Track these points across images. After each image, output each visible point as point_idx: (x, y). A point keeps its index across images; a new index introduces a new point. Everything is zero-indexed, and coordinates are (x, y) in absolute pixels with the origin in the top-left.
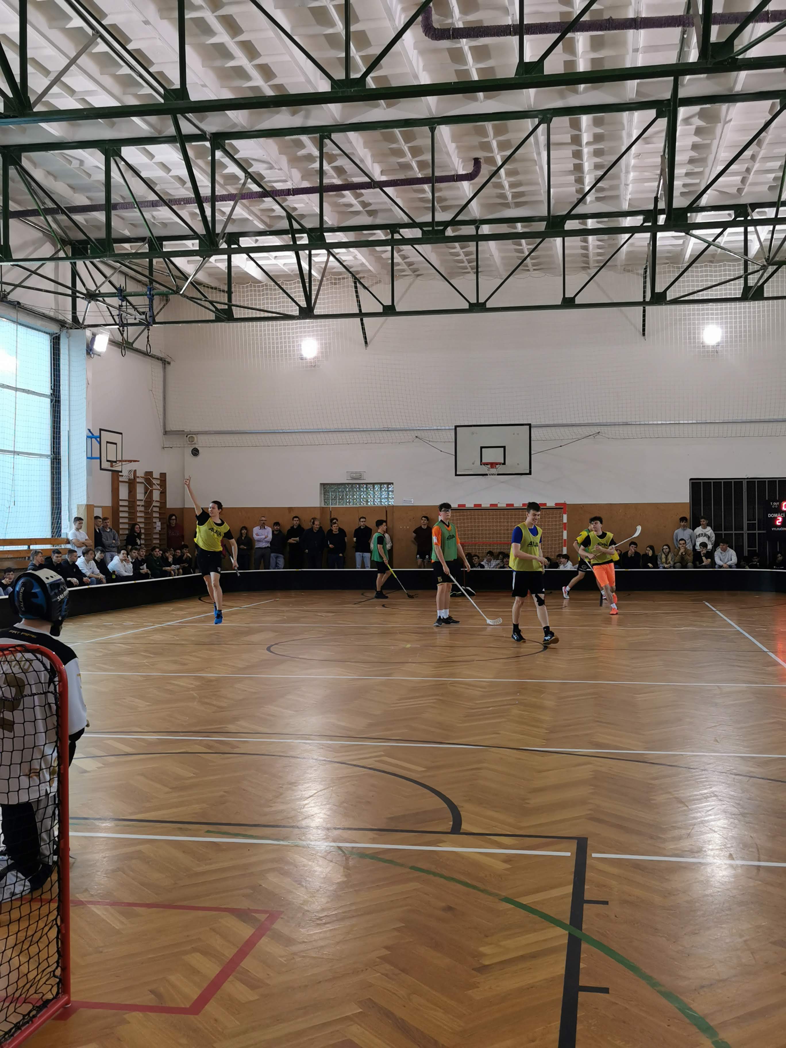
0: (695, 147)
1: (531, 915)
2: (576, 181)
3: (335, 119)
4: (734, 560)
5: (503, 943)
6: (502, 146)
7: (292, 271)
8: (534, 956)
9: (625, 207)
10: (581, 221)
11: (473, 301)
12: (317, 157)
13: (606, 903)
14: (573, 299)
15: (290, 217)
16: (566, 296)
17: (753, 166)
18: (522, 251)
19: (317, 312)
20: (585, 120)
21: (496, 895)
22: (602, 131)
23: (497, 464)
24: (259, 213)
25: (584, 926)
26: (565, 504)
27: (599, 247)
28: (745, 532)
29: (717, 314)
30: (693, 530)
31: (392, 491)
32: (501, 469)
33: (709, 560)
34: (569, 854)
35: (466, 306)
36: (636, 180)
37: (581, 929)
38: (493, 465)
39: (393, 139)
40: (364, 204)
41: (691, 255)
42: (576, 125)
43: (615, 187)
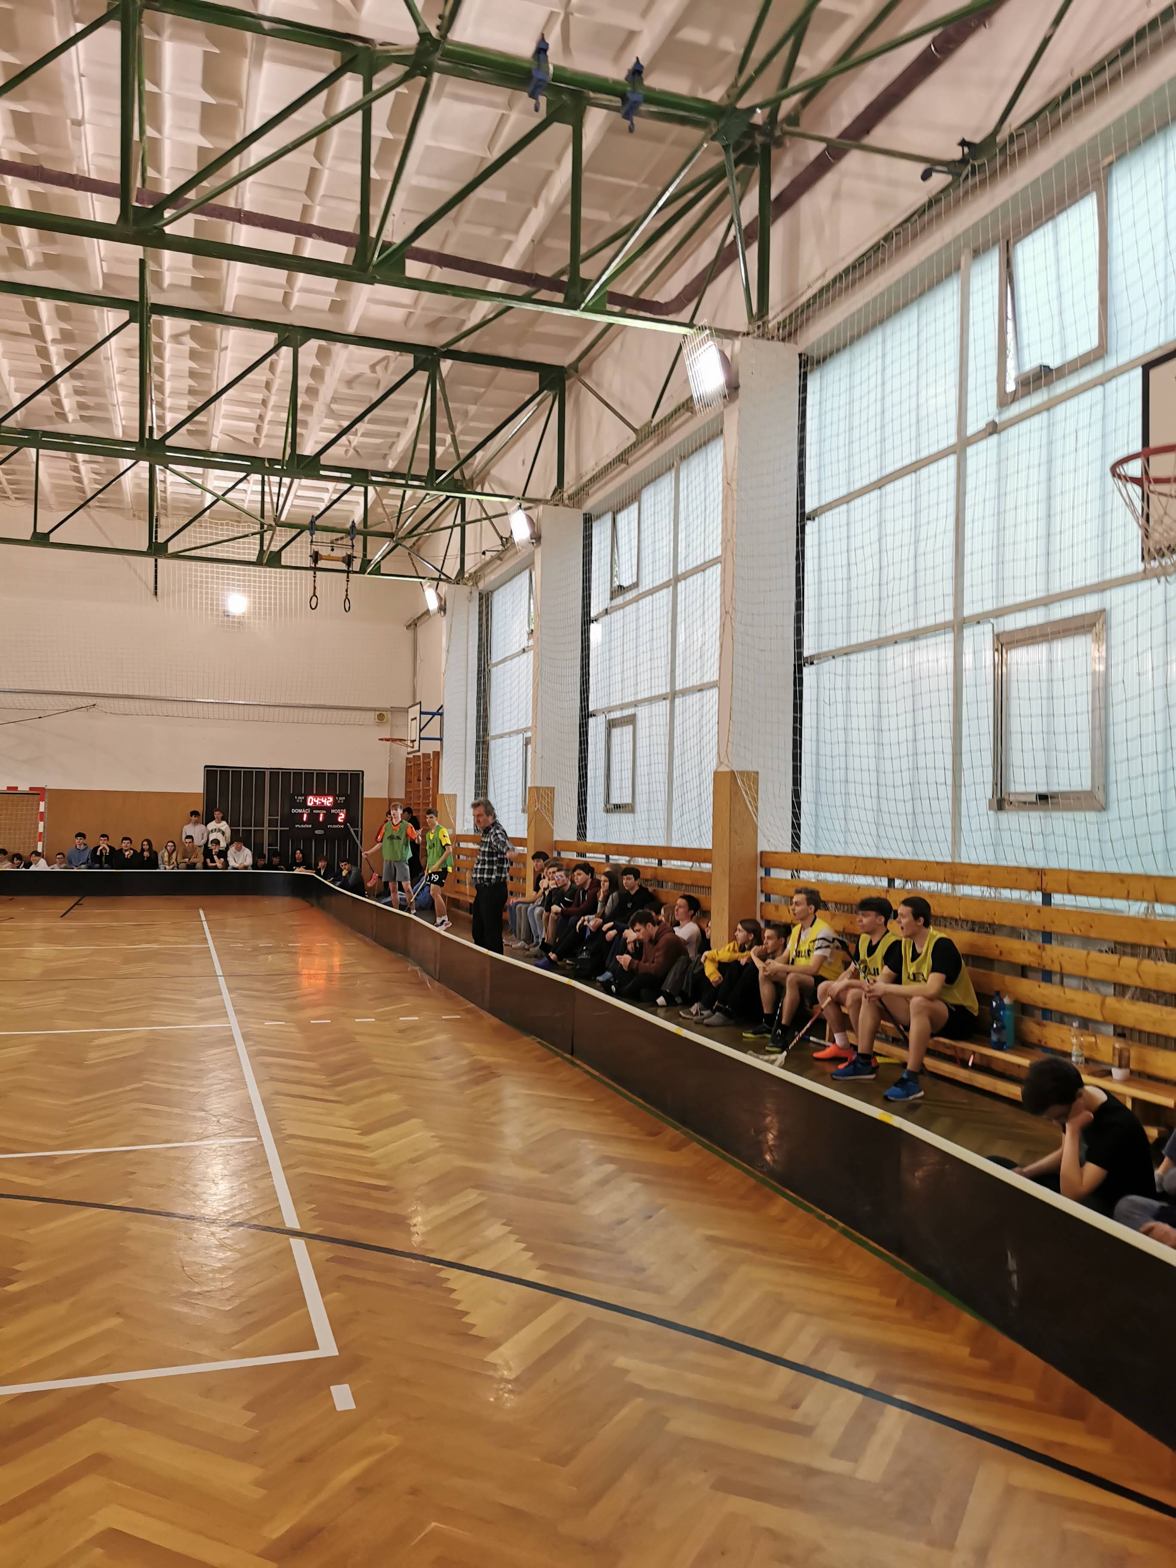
4: (249, 861)
9: (118, 434)
14: (47, 535)
16: (38, 530)
26: (44, 789)
27: (96, 481)
28: (266, 828)
30: (206, 825)
33: (222, 860)
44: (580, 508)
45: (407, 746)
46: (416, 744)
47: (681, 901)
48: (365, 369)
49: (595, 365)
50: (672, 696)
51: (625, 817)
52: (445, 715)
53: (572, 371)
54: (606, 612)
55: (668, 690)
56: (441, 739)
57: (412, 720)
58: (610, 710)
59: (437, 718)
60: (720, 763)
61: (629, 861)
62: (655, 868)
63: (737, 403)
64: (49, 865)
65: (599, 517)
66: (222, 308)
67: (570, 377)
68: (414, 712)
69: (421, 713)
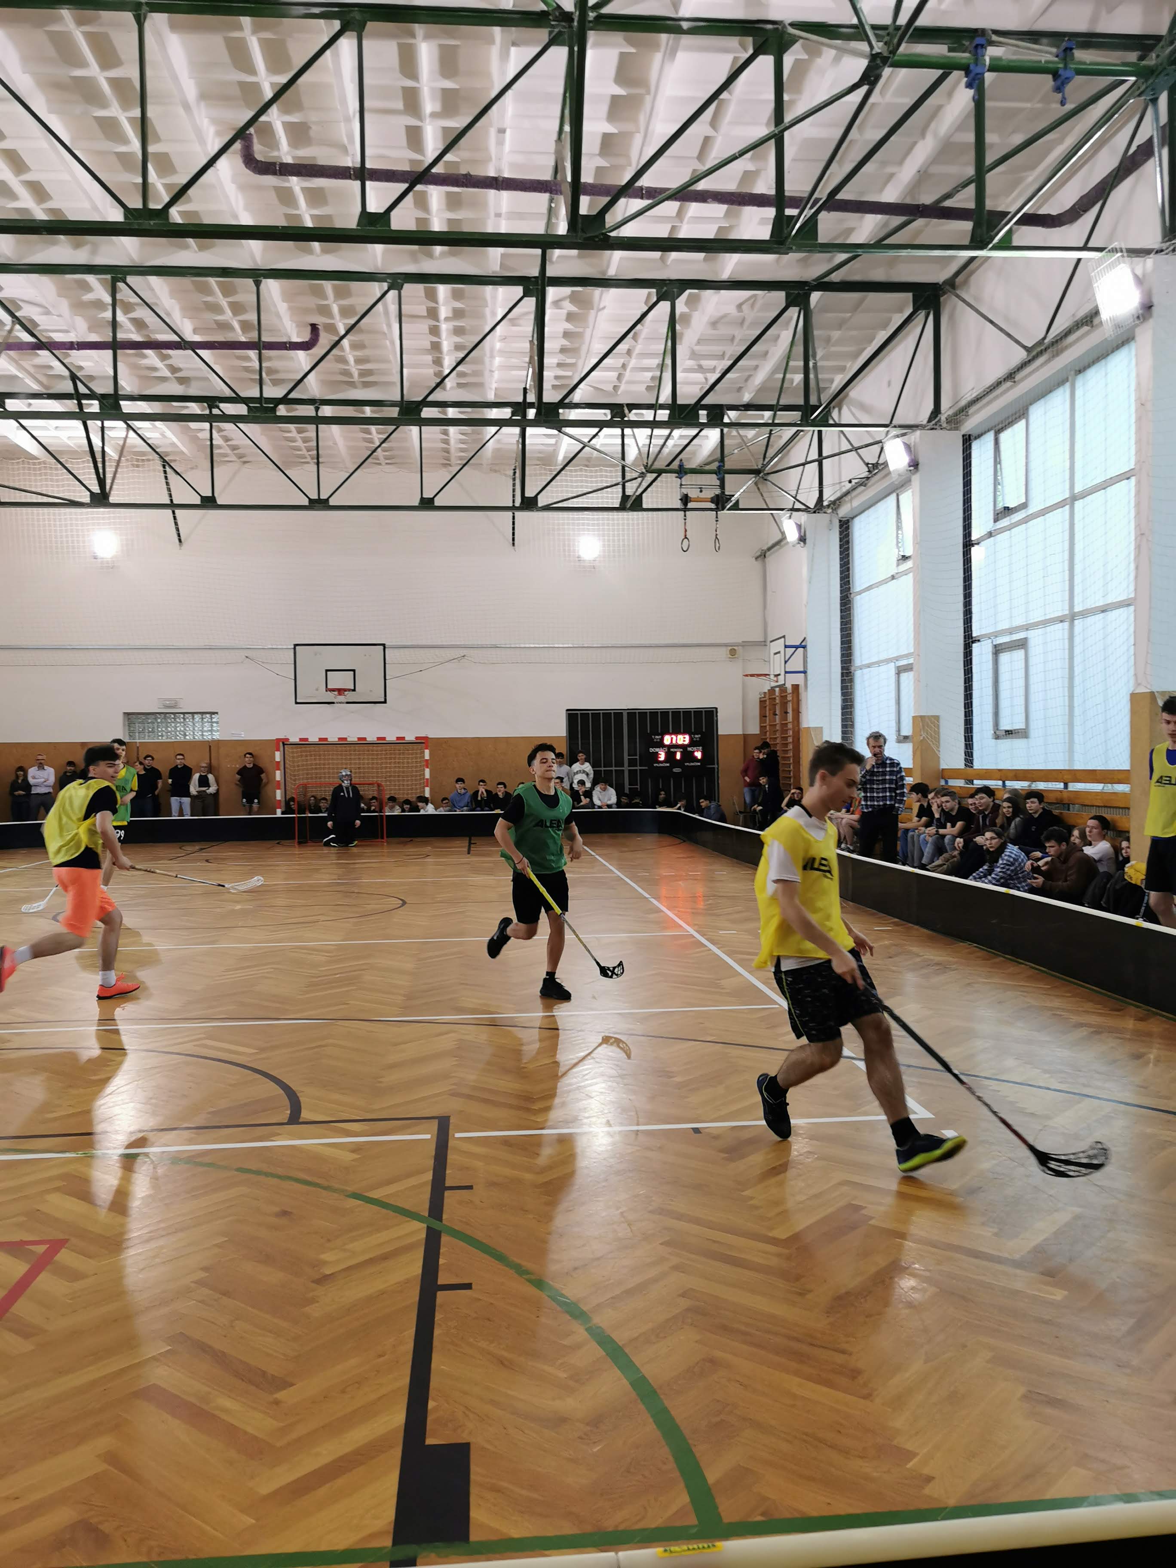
0: (566, 335)
1: (384, 1211)
2: (434, 362)
3: (132, 260)
4: (614, 800)
5: (350, 1246)
6: (345, 312)
7: (80, 447)
8: (385, 1257)
9: (491, 397)
10: (440, 409)
11: (314, 496)
12: (108, 304)
13: (470, 1187)
14: (431, 500)
15: (74, 378)
16: (424, 496)
17: (629, 362)
18: (371, 441)
19: (112, 500)
20: (443, 290)
21: (342, 1191)
22: (463, 306)
23: (345, 690)
24: (32, 370)
25: (445, 1217)
26: (426, 738)
27: (462, 442)
28: (626, 768)
29: (593, 525)
30: (570, 766)
31: (217, 723)
32: (351, 697)
33: (588, 800)
34: (428, 1136)
35: (306, 502)
36: (503, 367)
37: (440, 1219)
38: (341, 691)
39: (208, 291)
40: (174, 369)
41: (565, 457)
42: (432, 296)
43: (477, 373)
44: (956, 429)
45: (770, 680)
46: (781, 678)
47: (1091, 823)
48: (732, 310)
49: (973, 279)
50: (1072, 617)
51: (1017, 743)
52: (808, 648)
53: (948, 287)
54: (990, 535)
55: (1067, 612)
56: (805, 672)
57: (776, 654)
58: (997, 634)
59: (801, 650)
60: (1138, 684)
61: (1030, 786)
62: (1061, 791)
63: (1151, 323)
64: (436, 809)
65: (979, 436)
66: (605, 273)
67: (945, 293)
68: (779, 645)
69: (786, 647)
